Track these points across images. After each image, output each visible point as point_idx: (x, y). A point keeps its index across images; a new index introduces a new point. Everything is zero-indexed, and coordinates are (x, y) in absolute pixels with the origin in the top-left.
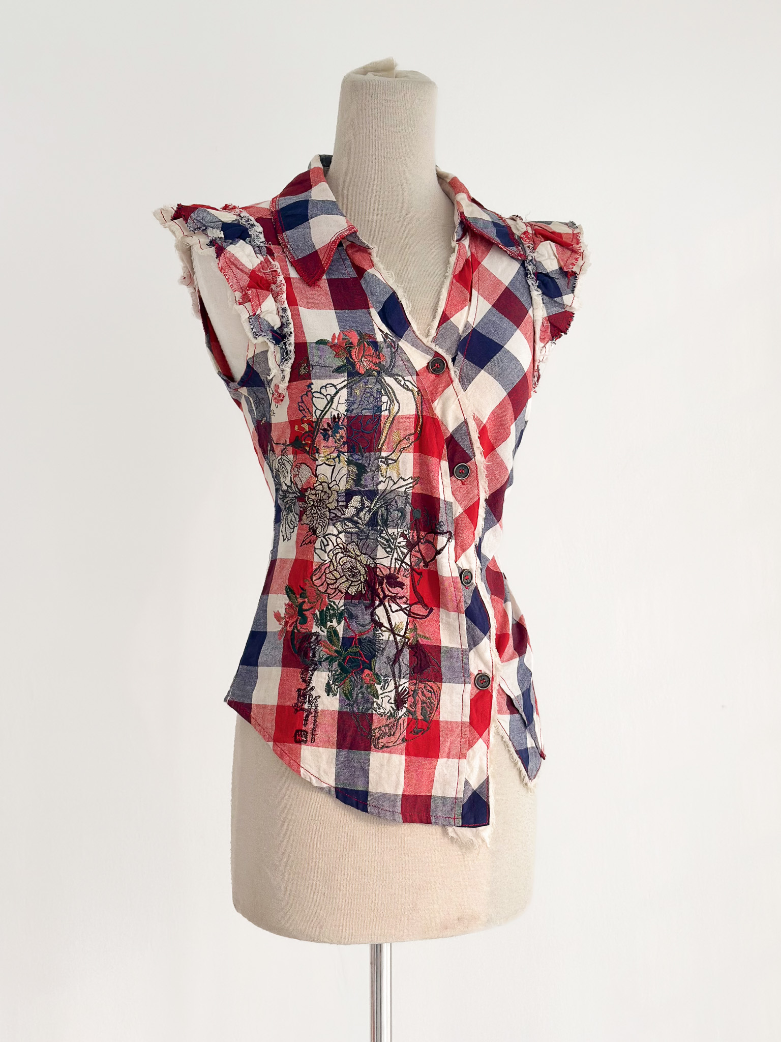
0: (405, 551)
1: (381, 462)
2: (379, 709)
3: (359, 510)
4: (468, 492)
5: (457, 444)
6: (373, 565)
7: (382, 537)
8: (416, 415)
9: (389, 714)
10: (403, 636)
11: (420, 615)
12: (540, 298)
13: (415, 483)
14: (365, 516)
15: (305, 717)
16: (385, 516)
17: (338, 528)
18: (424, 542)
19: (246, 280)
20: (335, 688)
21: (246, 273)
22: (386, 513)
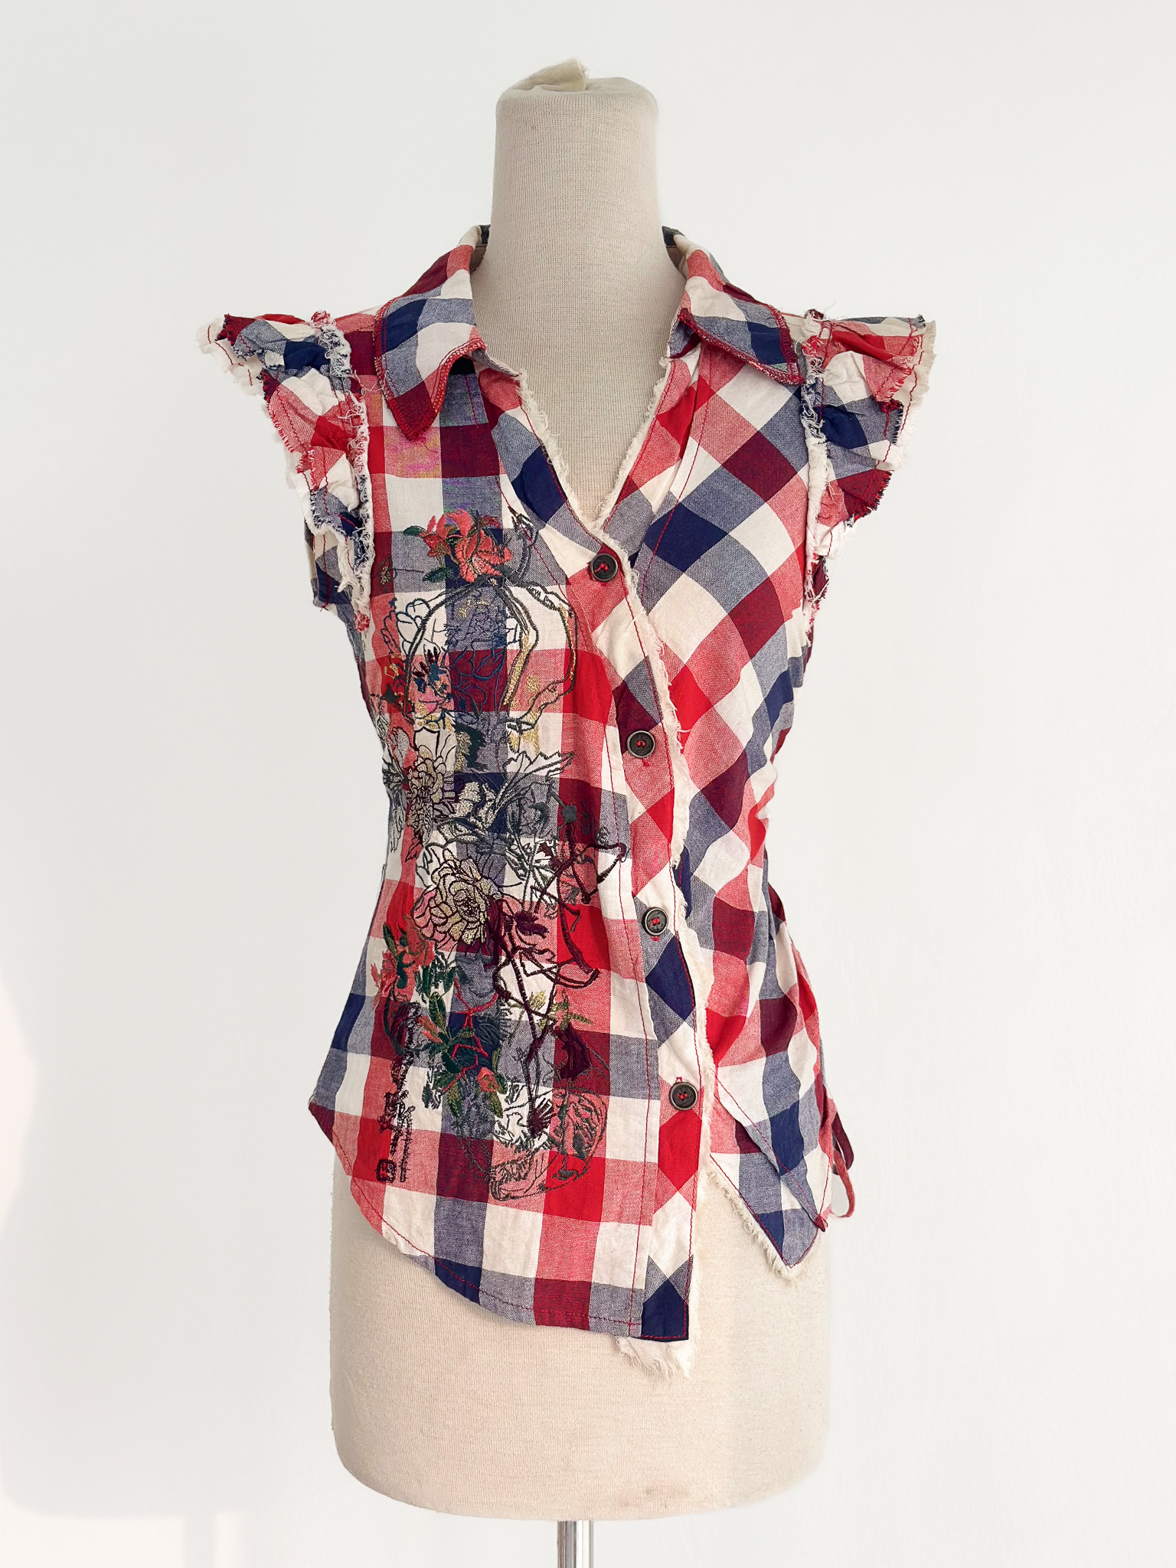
0: (549, 875)
1: (509, 727)
2: (503, 1134)
3: (477, 806)
4: (654, 780)
5: (632, 698)
6: (498, 897)
7: (511, 851)
8: (566, 649)
9: (518, 1144)
10: (544, 1016)
11: (575, 982)
12: (823, 449)
13: (565, 762)
14: (488, 816)
15: (393, 1140)
16: (517, 817)
17: (446, 835)
18: (583, 861)
19: (309, 431)
20: (437, 1096)
21: (311, 422)
22: (518, 812)
